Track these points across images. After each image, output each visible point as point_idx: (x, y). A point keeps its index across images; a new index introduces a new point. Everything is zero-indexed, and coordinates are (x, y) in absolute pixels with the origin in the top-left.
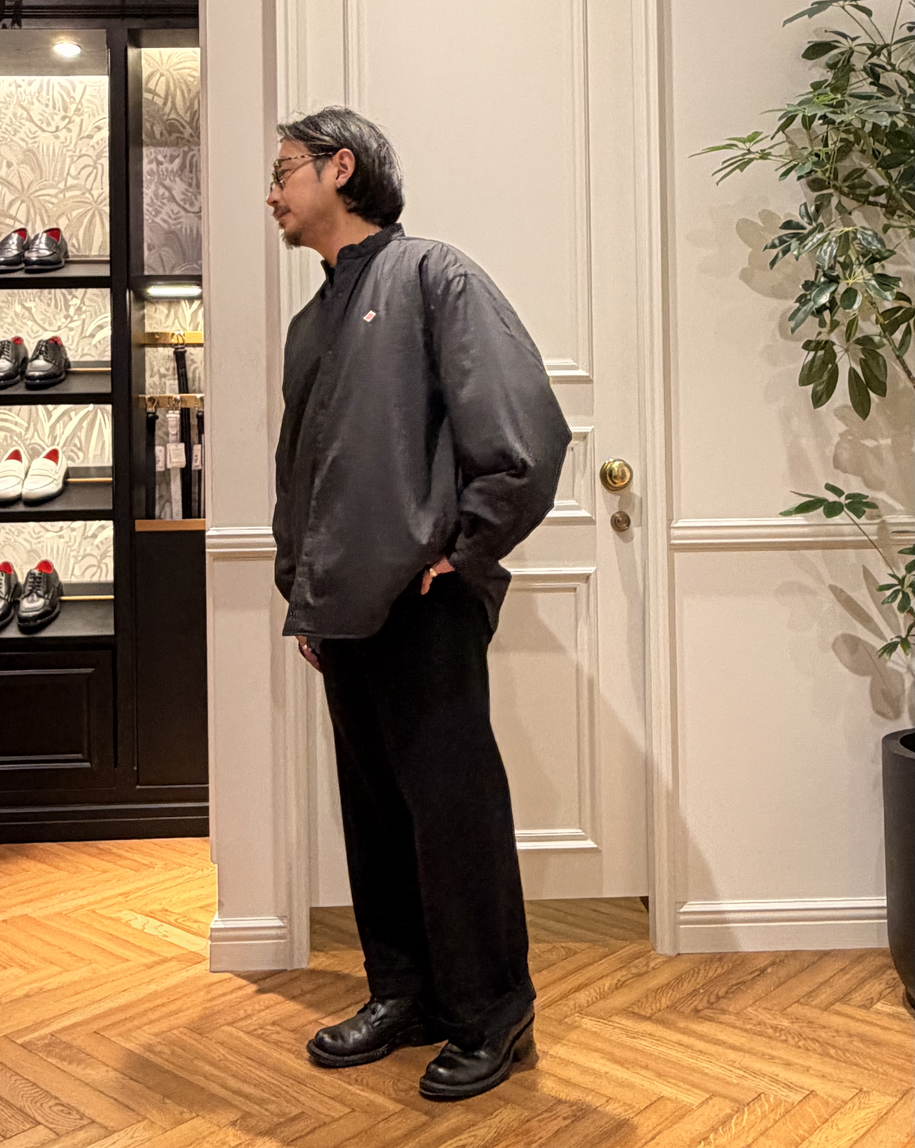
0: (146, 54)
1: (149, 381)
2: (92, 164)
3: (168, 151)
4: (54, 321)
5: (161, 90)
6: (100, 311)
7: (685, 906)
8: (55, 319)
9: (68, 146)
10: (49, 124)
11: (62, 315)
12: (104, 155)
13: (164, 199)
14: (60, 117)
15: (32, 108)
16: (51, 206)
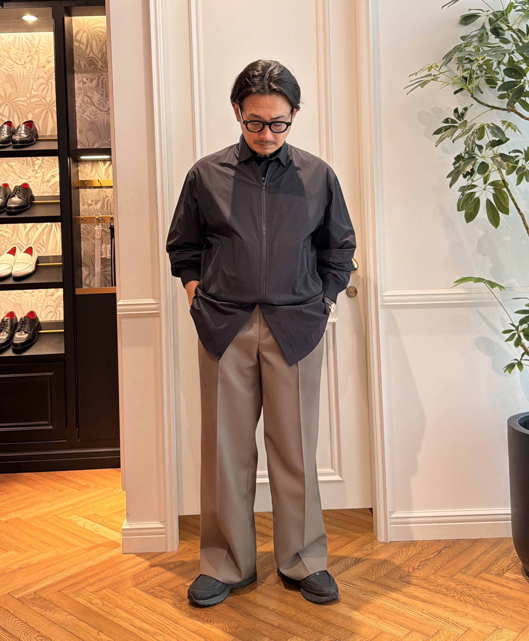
0: (74, 19)
1: (82, 208)
2: (45, 82)
3: (89, 76)
4: (26, 173)
5: (84, 41)
6: (53, 167)
7: (394, 514)
8: (27, 172)
9: (31, 72)
10: (20, 60)
11: (31, 170)
12: (52, 77)
13: (87, 104)
14: (26, 55)
15: (10, 51)
16: (22, 107)
